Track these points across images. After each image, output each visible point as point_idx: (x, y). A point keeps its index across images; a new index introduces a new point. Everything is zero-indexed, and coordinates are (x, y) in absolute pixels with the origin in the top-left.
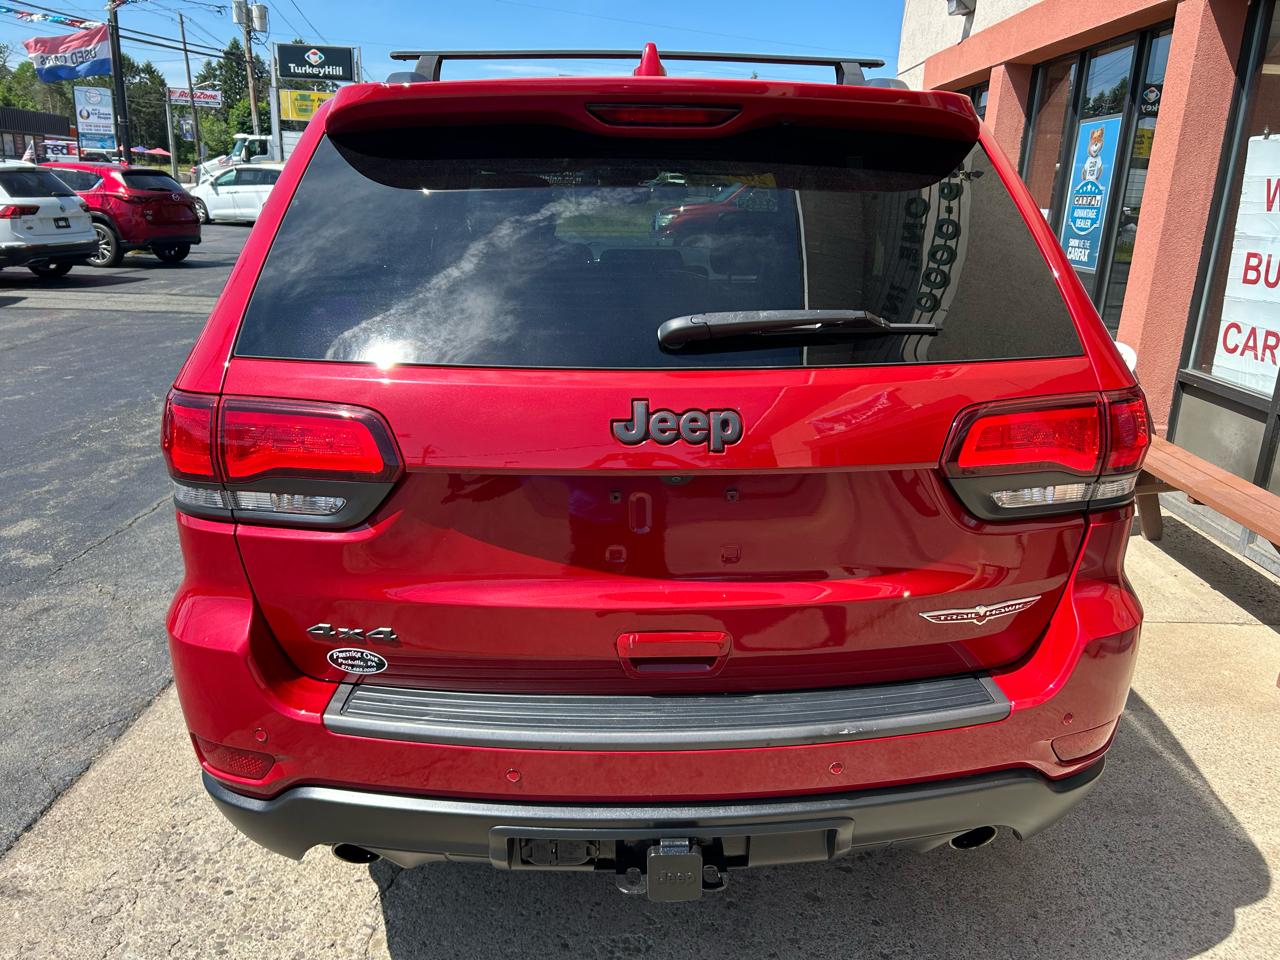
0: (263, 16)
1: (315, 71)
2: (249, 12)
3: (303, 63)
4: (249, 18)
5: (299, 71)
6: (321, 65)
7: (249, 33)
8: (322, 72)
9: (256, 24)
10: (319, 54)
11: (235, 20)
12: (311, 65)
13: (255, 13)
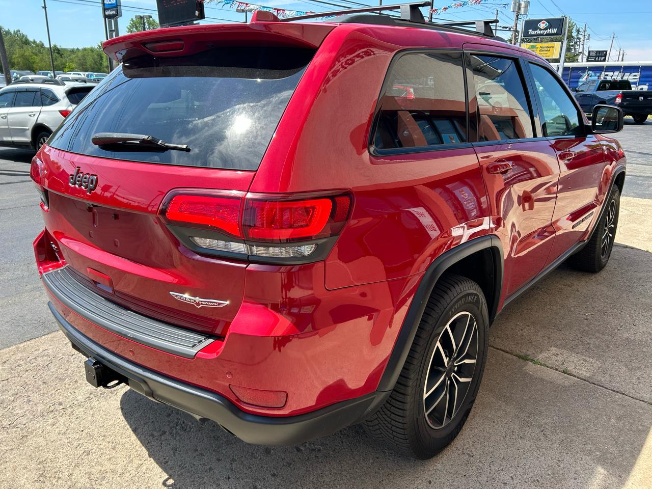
0: (526, 7)
1: (542, 32)
2: (520, 5)
3: (536, 28)
4: (519, 9)
5: (534, 33)
6: (546, 29)
7: (517, 16)
8: (546, 32)
9: (522, 11)
10: (546, 23)
11: (512, 10)
12: (541, 30)
13: (523, 5)
